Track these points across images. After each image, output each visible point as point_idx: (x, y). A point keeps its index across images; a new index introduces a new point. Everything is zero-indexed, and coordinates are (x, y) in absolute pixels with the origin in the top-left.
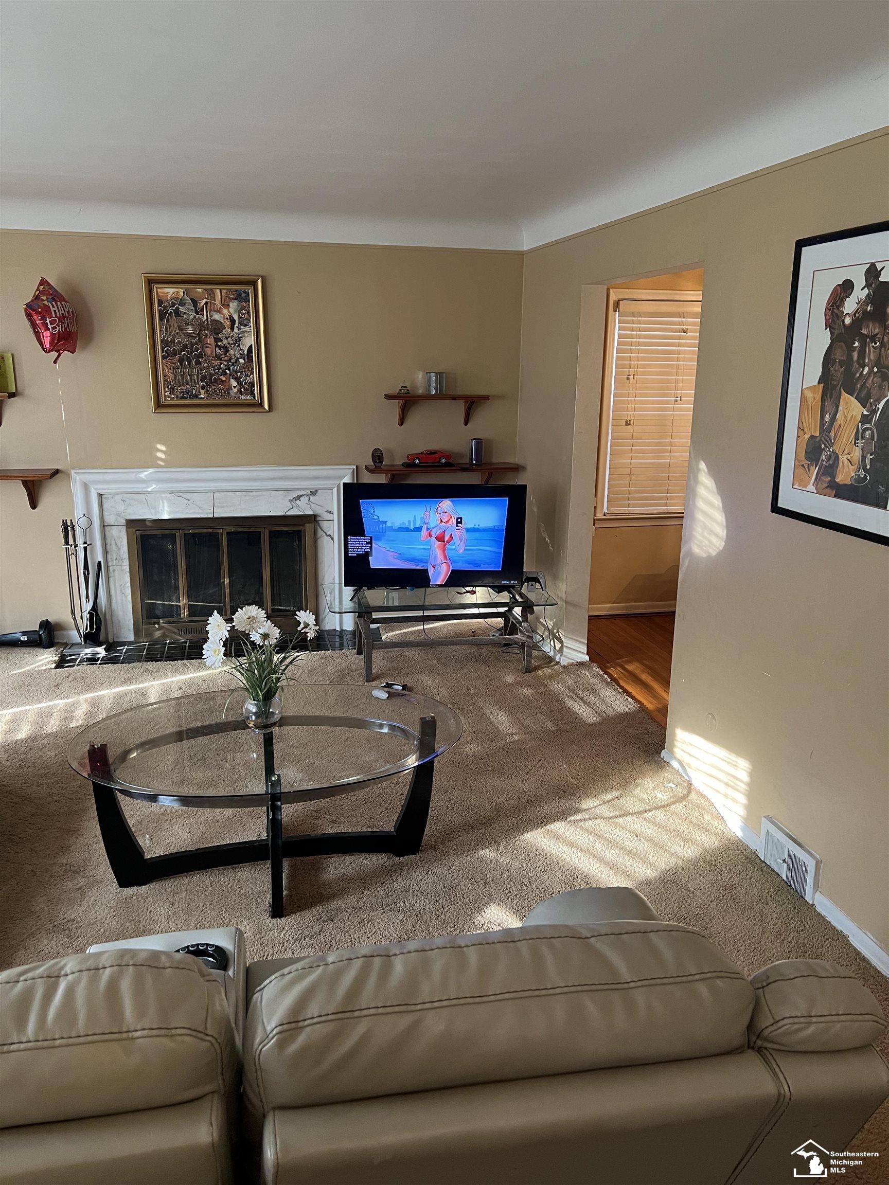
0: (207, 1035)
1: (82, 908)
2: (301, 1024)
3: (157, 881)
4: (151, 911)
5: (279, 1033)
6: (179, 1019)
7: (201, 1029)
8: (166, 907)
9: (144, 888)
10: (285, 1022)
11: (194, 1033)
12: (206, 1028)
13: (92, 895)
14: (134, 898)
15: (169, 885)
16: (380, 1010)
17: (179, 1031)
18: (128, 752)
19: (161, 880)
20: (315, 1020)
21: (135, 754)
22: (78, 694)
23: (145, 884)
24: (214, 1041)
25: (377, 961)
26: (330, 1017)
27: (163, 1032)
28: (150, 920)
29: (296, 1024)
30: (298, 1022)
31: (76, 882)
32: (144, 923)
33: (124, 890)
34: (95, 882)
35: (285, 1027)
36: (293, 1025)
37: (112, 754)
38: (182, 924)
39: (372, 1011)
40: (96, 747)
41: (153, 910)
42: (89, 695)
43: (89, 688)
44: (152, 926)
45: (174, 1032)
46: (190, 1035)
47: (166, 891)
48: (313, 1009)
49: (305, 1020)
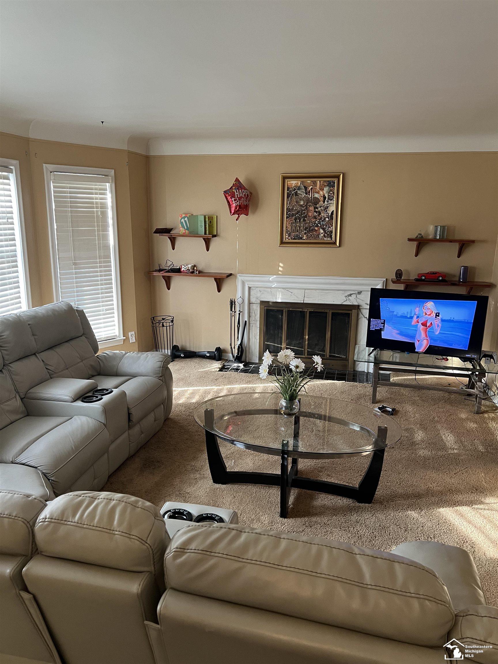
0: (147, 543)
1: (194, 489)
2: (186, 551)
3: (231, 484)
4: (223, 498)
5: (174, 551)
6: (134, 532)
7: (145, 540)
8: (231, 498)
9: (224, 486)
10: (178, 547)
11: (140, 540)
12: (147, 540)
13: (200, 483)
14: (218, 489)
15: (236, 487)
16: (225, 556)
17: (133, 537)
18: (223, 416)
19: (233, 484)
20: (192, 551)
21: (227, 418)
22: (224, 385)
23: (225, 484)
24: (149, 547)
25: (234, 532)
26: (200, 552)
27: (127, 535)
28: (222, 502)
29: (184, 550)
30: (185, 549)
31: (195, 475)
32: (219, 503)
33: (215, 485)
34: (204, 478)
35: (178, 549)
36: (182, 550)
37: (216, 415)
38: (235, 508)
39: (220, 555)
40: (208, 410)
41: (224, 498)
42: (230, 386)
43: (230, 383)
44: (222, 505)
45: (131, 536)
46: (138, 540)
47: (233, 490)
48: (193, 546)
49: (188, 549)
